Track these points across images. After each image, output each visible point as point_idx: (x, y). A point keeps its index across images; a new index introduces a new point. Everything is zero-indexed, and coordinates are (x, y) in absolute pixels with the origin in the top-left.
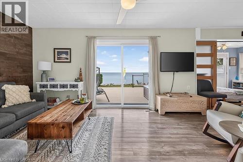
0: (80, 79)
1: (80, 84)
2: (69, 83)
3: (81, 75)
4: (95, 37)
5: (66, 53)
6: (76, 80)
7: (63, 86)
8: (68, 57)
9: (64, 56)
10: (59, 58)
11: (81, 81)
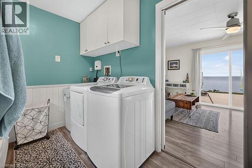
0: (187, 81)
1: (188, 85)
2: (179, 84)
3: (187, 78)
4: (200, 49)
5: (176, 63)
6: (184, 82)
7: (176, 85)
8: (178, 66)
9: (175, 65)
10: (171, 67)
11: (188, 82)
